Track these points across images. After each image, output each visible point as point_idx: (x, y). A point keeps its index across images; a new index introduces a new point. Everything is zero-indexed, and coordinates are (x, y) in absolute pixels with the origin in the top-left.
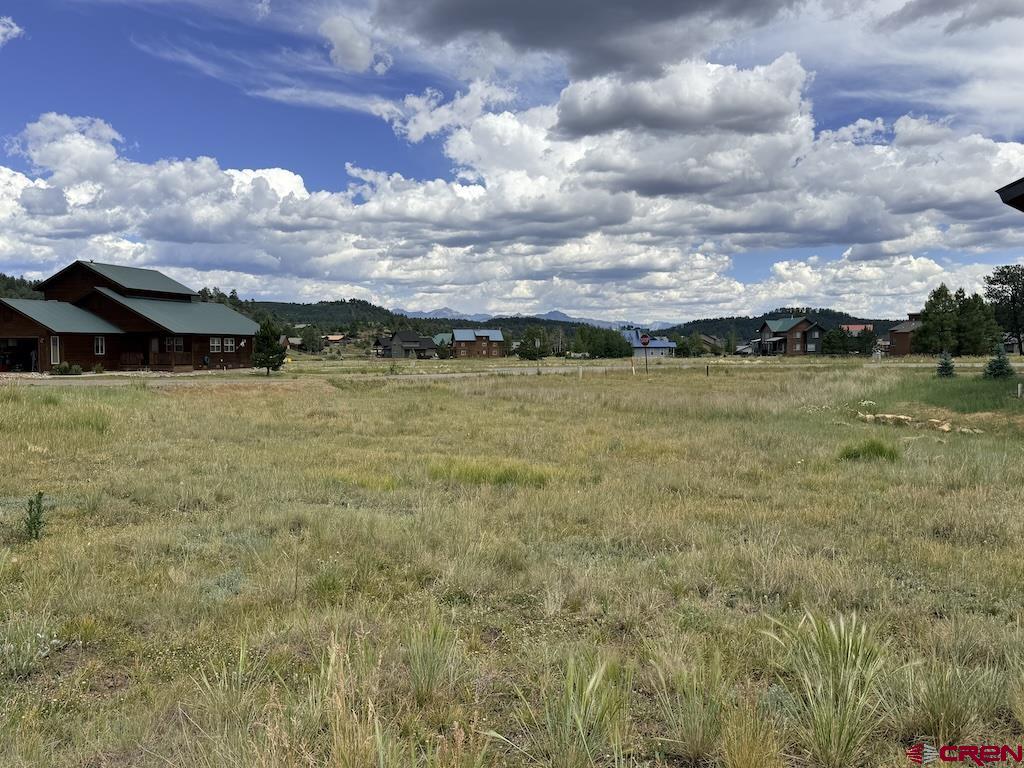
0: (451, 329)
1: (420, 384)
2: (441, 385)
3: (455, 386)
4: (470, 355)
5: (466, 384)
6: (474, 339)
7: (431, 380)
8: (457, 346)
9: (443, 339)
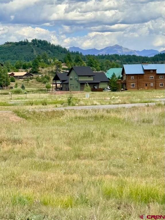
0: (121, 64)
1: (93, 114)
2: (113, 115)
3: (125, 115)
4: (138, 87)
5: (135, 113)
6: (142, 72)
7: (104, 109)
8: (127, 79)
9: (114, 73)
